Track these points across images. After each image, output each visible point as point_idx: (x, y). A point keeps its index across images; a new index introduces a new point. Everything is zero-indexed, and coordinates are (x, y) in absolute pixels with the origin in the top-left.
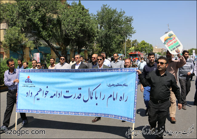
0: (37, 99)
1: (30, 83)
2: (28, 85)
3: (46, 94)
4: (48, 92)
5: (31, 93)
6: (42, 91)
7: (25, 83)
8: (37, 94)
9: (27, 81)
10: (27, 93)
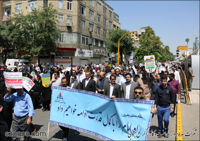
0: (66, 115)
1: (61, 99)
2: (60, 101)
3: (74, 111)
4: (76, 110)
5: (62, 109)
6: (71, 108)
7: (57, 99)
8: (67, 110)
9: (59, 97)
10: (58, 108)
